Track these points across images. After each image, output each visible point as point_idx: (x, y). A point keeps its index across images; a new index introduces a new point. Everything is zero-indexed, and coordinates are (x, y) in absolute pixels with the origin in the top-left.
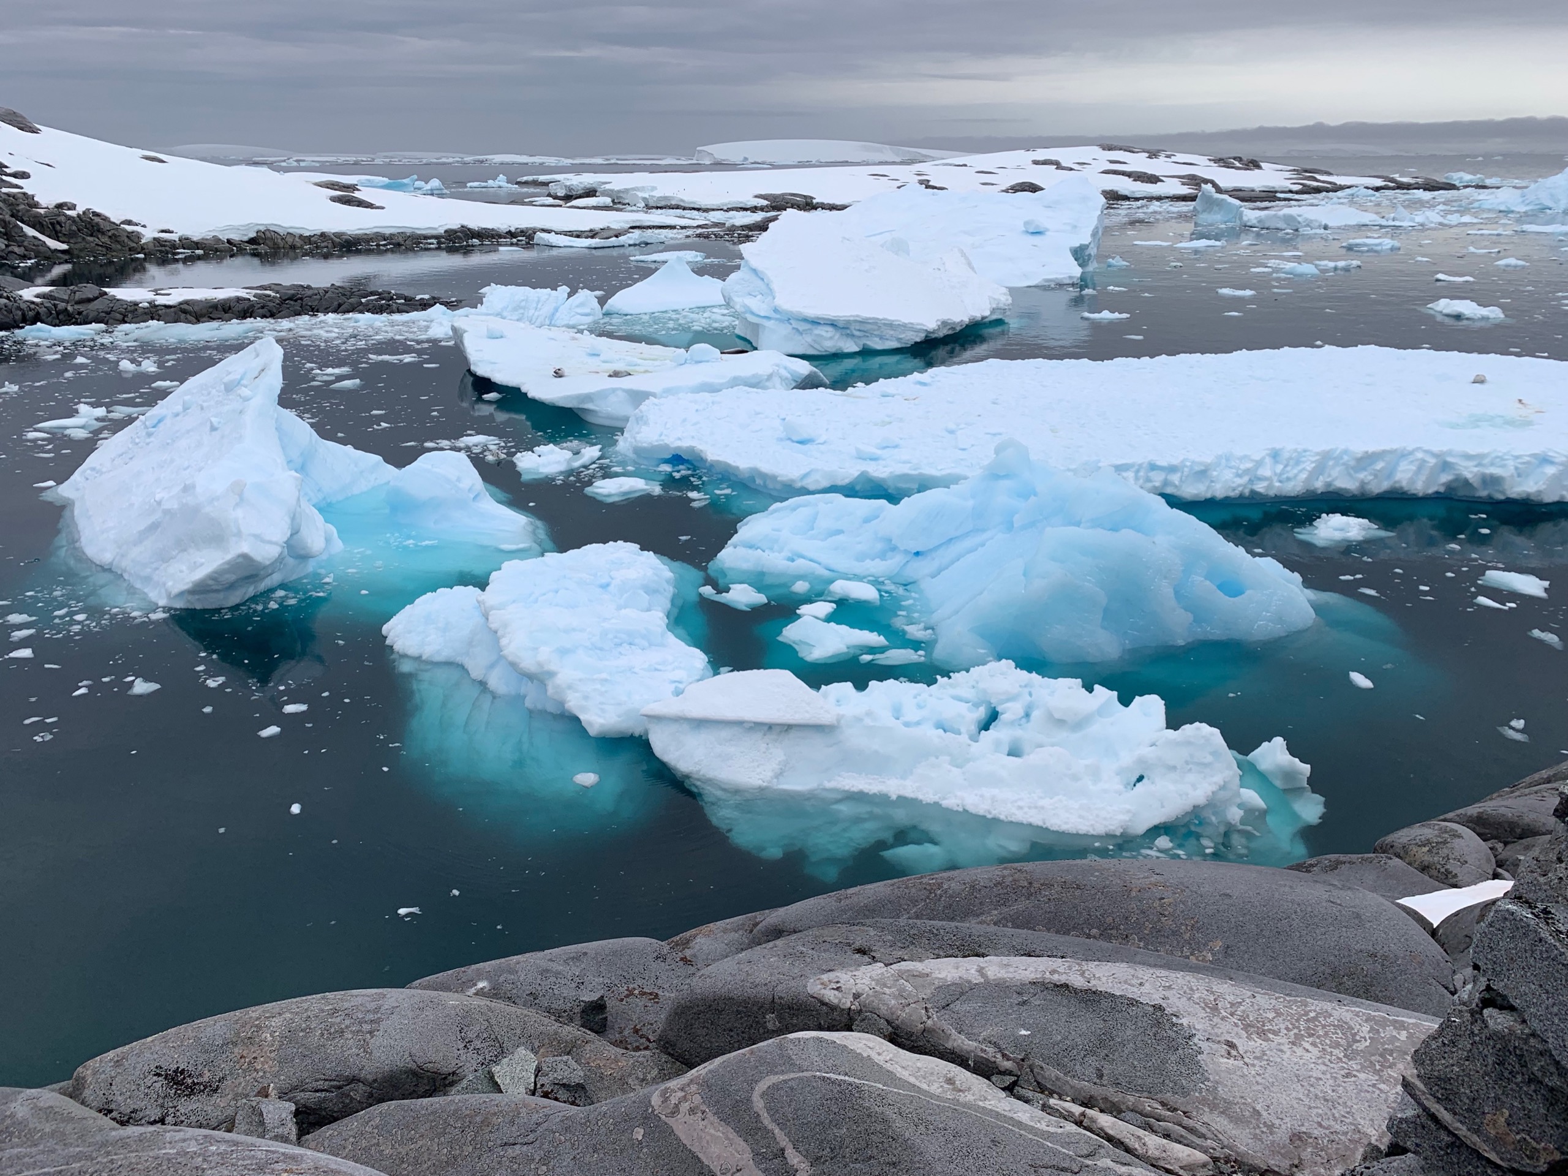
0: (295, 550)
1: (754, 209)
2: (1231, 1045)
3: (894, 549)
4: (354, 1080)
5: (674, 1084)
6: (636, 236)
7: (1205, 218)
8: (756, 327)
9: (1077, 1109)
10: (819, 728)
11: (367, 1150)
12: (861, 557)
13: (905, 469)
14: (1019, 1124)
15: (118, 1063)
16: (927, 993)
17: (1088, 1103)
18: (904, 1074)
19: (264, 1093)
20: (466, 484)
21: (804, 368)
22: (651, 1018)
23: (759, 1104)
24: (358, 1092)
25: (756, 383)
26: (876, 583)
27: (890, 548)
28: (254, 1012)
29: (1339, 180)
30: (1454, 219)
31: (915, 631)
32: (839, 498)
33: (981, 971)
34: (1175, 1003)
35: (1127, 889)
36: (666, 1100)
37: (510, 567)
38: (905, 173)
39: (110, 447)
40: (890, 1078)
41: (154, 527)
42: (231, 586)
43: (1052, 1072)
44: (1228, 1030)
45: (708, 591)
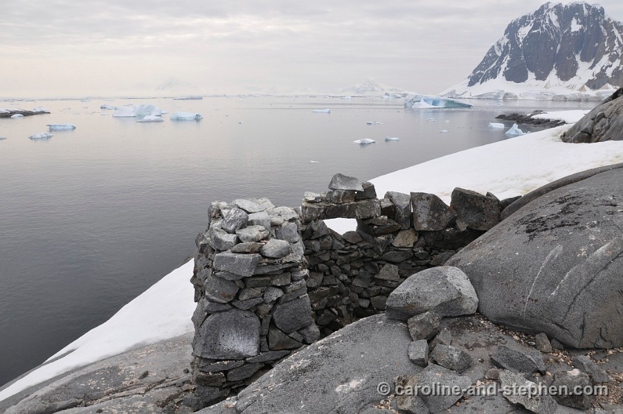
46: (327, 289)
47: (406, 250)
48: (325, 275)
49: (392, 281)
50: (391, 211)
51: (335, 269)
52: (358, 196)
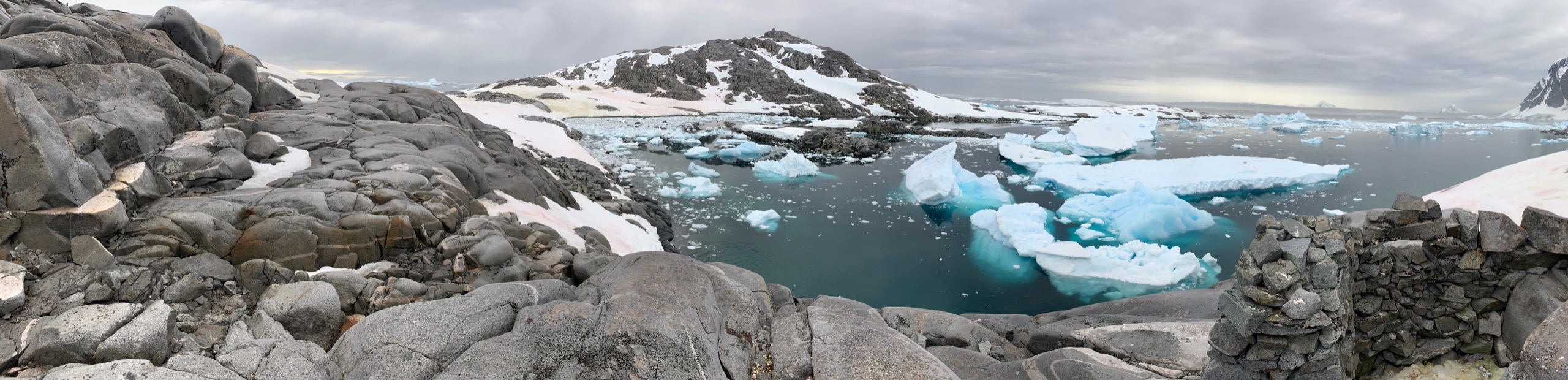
0: (951, 194)
1: (1074, 117)
2: (1188, 339)
3: (1108, 209)
4: (942, 337)
5: (1029, 360)
6: (1044, 122)
7: (1182, 124)
8: (1073, 148)
9: (1146, 365)
10: (1085, 259)
11: (943, 357)
12: (1099, 211)
13: (1110, 188)
14: (1130, 372)
15: (890, 310)
16: (1105, 336)
17: (1149, 363)
18: (1097, 360)
19: (919, 332)
20: (995, 183)
21: (1084, 160)
22: (1026, 338)
23: (1052, 368)
24: (943, 340)
25: (1072, 163)
26: (1103, 219)
27: (1107, 209)
28: (921, 310)
29: (1211, 116)
30: (1235, 125)
31: (1114, 232)
32: (1093, 195)
33: (1121, 329)
34: (1173, 331)
35: (1163, 301)
36: (1026, 364)
37: (1004, 206)
38: (1111, 109)
39: (917, 163)
40: (1093, 361)
41: (922, 183)
42: (936, 201)
43: (1139, 356)
44: (1187, 335)
45: (1055, 218)
46: (1386, 314)
47: (1472, 272)
48: (1384, 299)
49: (1457, 303)
50: (1456, 232)
51: (1396, 293)
52: (1421, 217)
